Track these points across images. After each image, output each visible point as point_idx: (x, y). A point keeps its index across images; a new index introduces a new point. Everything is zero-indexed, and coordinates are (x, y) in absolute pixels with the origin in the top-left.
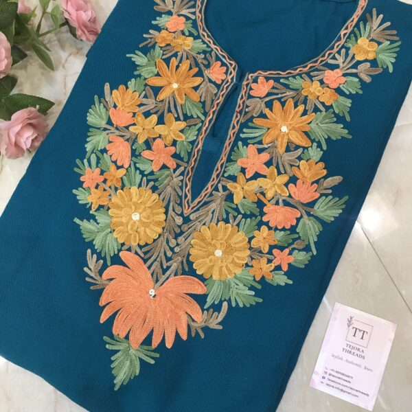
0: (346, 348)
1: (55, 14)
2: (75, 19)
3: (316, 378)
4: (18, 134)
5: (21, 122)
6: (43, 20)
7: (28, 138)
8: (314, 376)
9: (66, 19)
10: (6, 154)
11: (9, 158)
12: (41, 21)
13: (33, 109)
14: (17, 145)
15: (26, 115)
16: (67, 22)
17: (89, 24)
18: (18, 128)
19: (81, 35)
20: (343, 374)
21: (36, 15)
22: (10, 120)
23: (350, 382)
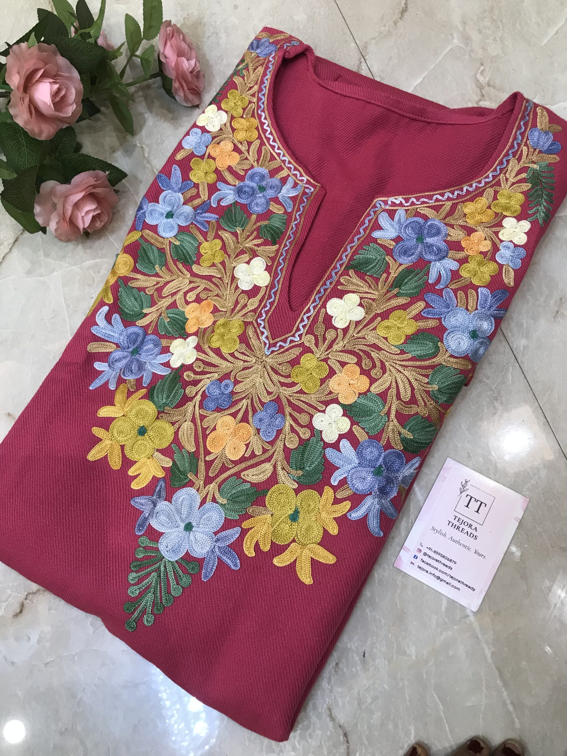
0: (453, 521)
1: (146, 57)
3: (405, 557)
5: (85, 189)
6: (128, 67)
8: (402, 554)
9: (161, 62)
12: (125, 67)
15: (92, 181)
16: (161, 72)
17: (189, 76)
19: (178, 88)
20: (444, 557)
23: (451, 569)
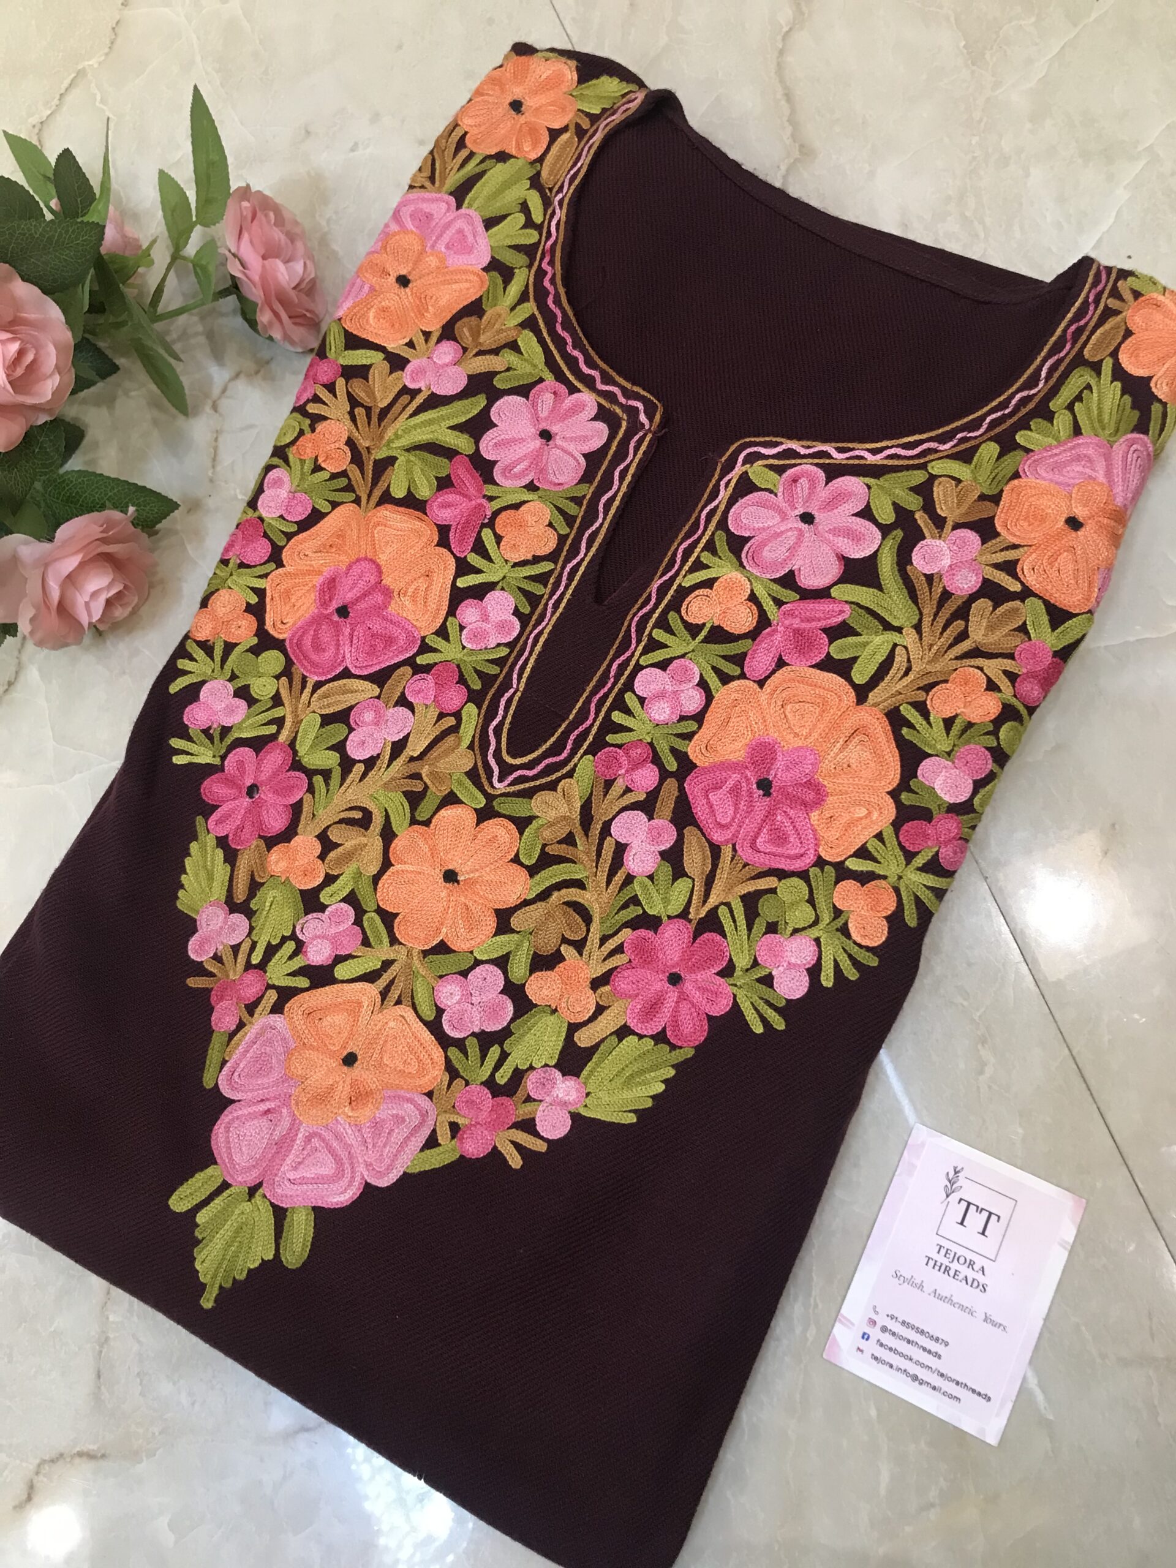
0: (935, 1256)
1: (204, 262)
2: (256, 278)
3: (844, 1337)
4: (71, 580)
5: (82, 549)
6: (172, 273)
7: (95, 595)
8: (838, 1330)
9: (233, 277)
10: (32, 633)
11: (40, 644)
12: (164, 280)
13: (116, 515)
14: (63, 610)
15: (96, 531)
16: (234, 287)
17: (293, 294)
18: (71, 564)
19: (270, 323)
20: (922, 1332)
21: (152, 262)
22: (51, 539)
23: (939, 1357)
